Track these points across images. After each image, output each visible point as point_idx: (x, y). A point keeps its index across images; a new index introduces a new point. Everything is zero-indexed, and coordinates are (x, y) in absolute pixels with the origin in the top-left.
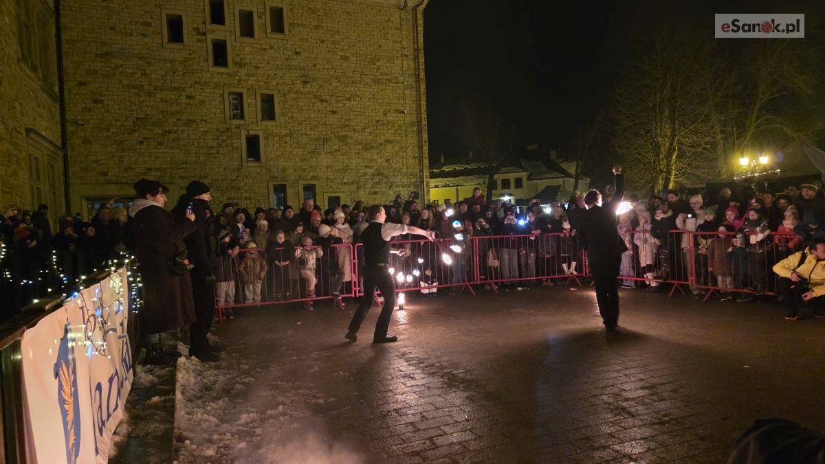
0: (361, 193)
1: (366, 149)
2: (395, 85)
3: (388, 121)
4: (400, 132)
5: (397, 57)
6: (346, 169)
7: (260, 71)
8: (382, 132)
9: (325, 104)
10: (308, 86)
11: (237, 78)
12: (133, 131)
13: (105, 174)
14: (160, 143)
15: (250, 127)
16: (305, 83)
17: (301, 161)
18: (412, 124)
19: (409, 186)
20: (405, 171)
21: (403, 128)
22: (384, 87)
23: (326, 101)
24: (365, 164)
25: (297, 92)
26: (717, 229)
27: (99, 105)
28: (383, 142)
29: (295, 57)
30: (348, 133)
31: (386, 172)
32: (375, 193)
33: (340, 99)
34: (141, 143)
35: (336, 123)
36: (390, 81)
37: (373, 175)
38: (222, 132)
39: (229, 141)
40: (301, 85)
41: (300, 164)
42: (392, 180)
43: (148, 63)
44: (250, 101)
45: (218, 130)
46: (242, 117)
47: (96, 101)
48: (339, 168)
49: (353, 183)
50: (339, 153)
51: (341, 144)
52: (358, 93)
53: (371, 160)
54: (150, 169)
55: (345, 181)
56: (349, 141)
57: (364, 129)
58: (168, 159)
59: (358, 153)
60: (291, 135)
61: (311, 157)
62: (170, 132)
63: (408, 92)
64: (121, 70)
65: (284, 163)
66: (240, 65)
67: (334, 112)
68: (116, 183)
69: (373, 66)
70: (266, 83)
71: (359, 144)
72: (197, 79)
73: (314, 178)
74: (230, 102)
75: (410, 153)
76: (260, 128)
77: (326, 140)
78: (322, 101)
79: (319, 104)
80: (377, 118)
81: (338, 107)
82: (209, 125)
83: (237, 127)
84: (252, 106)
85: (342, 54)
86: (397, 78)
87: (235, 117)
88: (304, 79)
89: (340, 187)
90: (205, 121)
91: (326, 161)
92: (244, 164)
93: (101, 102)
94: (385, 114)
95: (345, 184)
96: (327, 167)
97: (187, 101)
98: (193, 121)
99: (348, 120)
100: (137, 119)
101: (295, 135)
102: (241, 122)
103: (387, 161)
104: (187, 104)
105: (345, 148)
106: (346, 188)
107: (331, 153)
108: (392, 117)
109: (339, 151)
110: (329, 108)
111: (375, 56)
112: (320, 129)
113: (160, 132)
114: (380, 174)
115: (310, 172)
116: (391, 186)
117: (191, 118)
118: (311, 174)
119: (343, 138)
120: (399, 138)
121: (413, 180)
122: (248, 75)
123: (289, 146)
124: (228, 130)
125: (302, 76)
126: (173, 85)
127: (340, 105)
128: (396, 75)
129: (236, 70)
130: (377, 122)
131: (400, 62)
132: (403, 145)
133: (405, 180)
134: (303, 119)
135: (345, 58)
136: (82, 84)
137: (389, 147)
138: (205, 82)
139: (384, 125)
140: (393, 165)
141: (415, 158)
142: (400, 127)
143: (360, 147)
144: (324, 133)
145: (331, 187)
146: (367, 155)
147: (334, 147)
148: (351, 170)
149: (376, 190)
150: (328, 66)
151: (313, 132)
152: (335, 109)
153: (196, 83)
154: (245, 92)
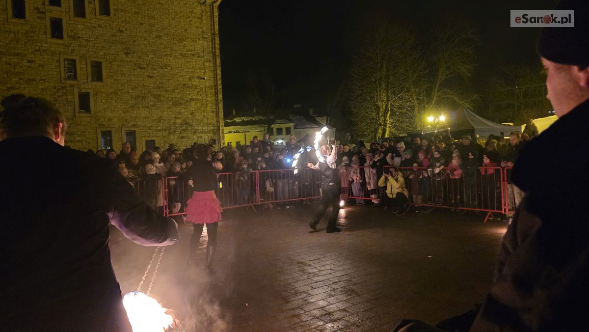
0: (172, 137)
1: (175, 105)
2: (197, 58)
3: (192, 85)
4: (201, 93)
5: (199, 39)
6: (160, 119)
7: (90, 44)
8: (188, 92)
9: (143, 70)
10: (130, 56)
11: (71, 48)
15: (82, 86)
16: (127, 54)
17: (124, 113)
18: (210, 87)
19: (209, 132)
20: (205, 121)
21: (204, 90)
22: (189, 60)
23: (144, 68)
24: (174, 116)
25: (121, 61)
26: (412, 166)
28: (189, 99)
29: (119, 34)
30: (162, 93)
31: (190, 121)
32: (183, 137)
33: (155, 67)
35: (152, 85)
36: (194, 55)
37: (181, 124)
38: (59, 90)
39: (64, 97)
40: (124, 56)
41: (123, 115)
42: (195, 128)
44: (82, 66)
45: (55, 88)
46: (75, 78)
48: (155, 118)
49: (165, 130)
50: (154, 108)
51: (156, 101)
52: (169, 63)
53: (179, 113)
55: (159, 128)
56: (163, 99)
57: (174, 90)
59: (169, 108)
60: (115, 93)
61: (132, 110)
63: (207, 64)
65: (110, 114)
66: (74, 38)
67: (151, 77)
69: (181, 44)
70: (95, 53)
71: (170, 101)
72: (37, 48)
73: (134, 126)
74: (65, 67)
75: (209, 108)
76: (90, 87)
77: (144, 98)
78: (141, 68)
79: (139, 70)
80: (184, 82)
81: (153, 73)
82: (47, 84)
83: (71, 86)
84: (84, 70)
85: (157, 34)
86: (199, 54)
87: (69, 78)
88: (126, 51)
89: (155, 133)
90: (44, 80)
91: (144, 112)
92: (77, 115)
94: (190, 80)
95: (159, 130)
96: (145, 117)
97: (28, 64)
98: (34, 80)
99: (161, 83)
101: (119, 93)
102: (75, 82)
103: (192, 114)
104: (28, 67)
105: (160, 103)
106: (160, 134)
107: (148, 107)
108: (195, 82)
109: (154, 106)
110: (147, 74)
111: (182, 36)
112: (139, 89)
114: (187, 123)
115: (131, 121)
116: (195, 132)
117: (31, 78)
118: (133, 123)
119: (157, 97)
120: (201, 97)
121: (212, 128)
122: (80, 46)
123: (114, 101)
124: (63, 88)
125: (125, 49)
126: (16, 51)
127: (155, 72)
128: (199, 52)
129: (71, 42)
130: (184, 85)
131: (201, 42)
132: (204, 102)
133: (206, 128)
134: (125, 81)
135: (159, 37)
137: (193, 103)
138: (44, 50)
139: (189, 87)
140: (196, 117)
141: (213, 112)
142: (201, 89)
143: (171, 103)
144: (143, 92)
145: (148, 133)
146: (177, 109)
147: (151, 103)
148: (164, 120)
149: (183, 135)
150: (145, 42)
151: (133, 91)
152: (151, 75)
153: (36, 50)
154: (77, 59)
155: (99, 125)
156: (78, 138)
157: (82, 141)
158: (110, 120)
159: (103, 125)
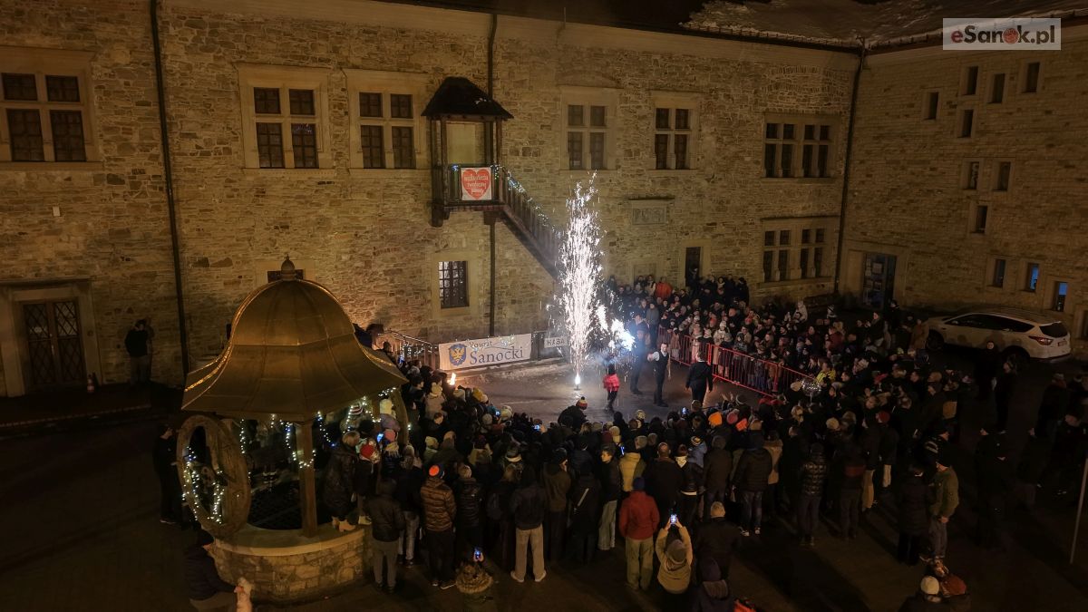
6: (1083, 251)
7: (1001, 138)
9: (1071, 170)
10: (1054, 150)
11: (977, 147)
12: (888, 200)
13: (864, 234)
14: (904, 211)
15: (981, 198)
16: (1051, 146)
17: (1029, 236)
23: (1074, 167)
25: (1039, 158)
27: (869, 179)
29: (1044, 117)
34: (891, 210)
35: (1082, 193)
38: (955, 202)
39: (959, 211)
40: (1045, 150)
41: (1026, 239)
43: (907, 141)
44: (985, 170)
45: (951, 200)
46: (975, 188)
47: (868, 176)
48: (1075, 248)
50: (1077, 231)
54: (892, 233)
55: (1078, 265)
58: (907, 225)
60: (1022, 207)
61: (1041, 233)
62: (912, 201)
64: (887, 148)
65: (1008, 237)
66: (982, 133)
67: (1082, 180)
68: (871, 242)
70: (1005, 150)
72: (942, 152)
73: (1039, 256)
74: (966, 173)
76: (991, 199)
77: (1063, 214)
78: (1068, 167)
79: (1064, 170)
82: (944, 195)
83: (968, 197)
84: (987, 176)
87: (969, 188)
88: (1050, 142)
89: (1070, 271)
90: (941, 191)
91: (1058, 238)
93: (871, 176)
96: (1059, 246)
97: (931, 172)
98: (931, 191)
100: (892, 189)
101: (1026, 207)
102: (971, 193)
104: (930, 175)
107: (1066, 229)
109: (1079, 228)
110: (1075, 175)
112: (1058, 201)
113: (905, 201)
115: (1036, 249)
117: (930, 189)
118: (1037, 252)
122: (988, 143)
123: (1017, 219)
124: (960, 200)
125: (1049, 139)
126: (922, 158)
129: (978, 139)
134: (1040, 189)
136: (862, 162)
138: (948, 154)
144: (1063, 205)
147: (1072, 223)
151: (1048, 205)
152: (1083, 176)
153: (942, 155)
154: (981, 160)
155: (992, 251)
156: (965, 266)
157: (967, 269)
158: (1007, 245)
159: (997, 251)
